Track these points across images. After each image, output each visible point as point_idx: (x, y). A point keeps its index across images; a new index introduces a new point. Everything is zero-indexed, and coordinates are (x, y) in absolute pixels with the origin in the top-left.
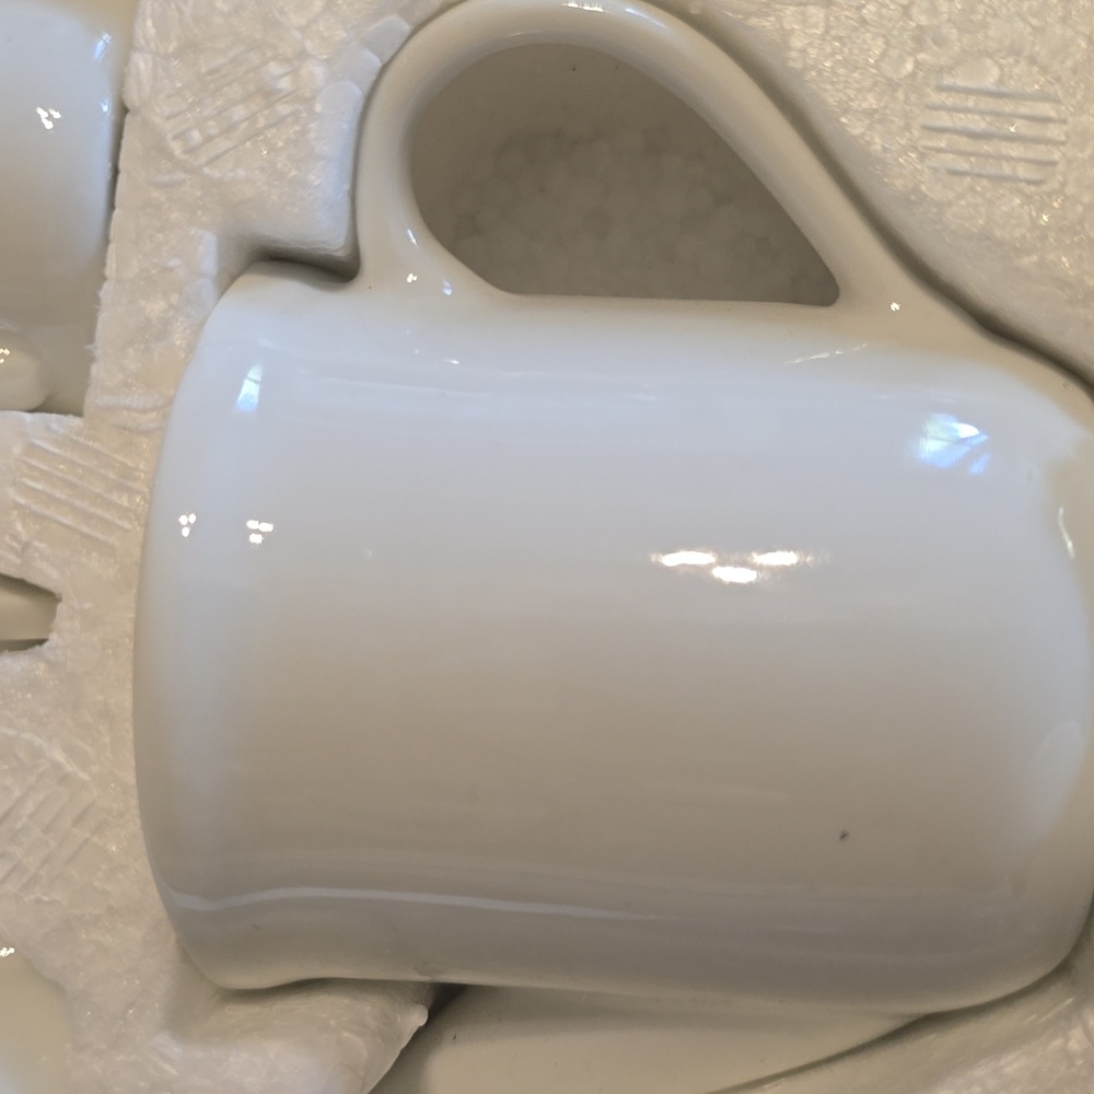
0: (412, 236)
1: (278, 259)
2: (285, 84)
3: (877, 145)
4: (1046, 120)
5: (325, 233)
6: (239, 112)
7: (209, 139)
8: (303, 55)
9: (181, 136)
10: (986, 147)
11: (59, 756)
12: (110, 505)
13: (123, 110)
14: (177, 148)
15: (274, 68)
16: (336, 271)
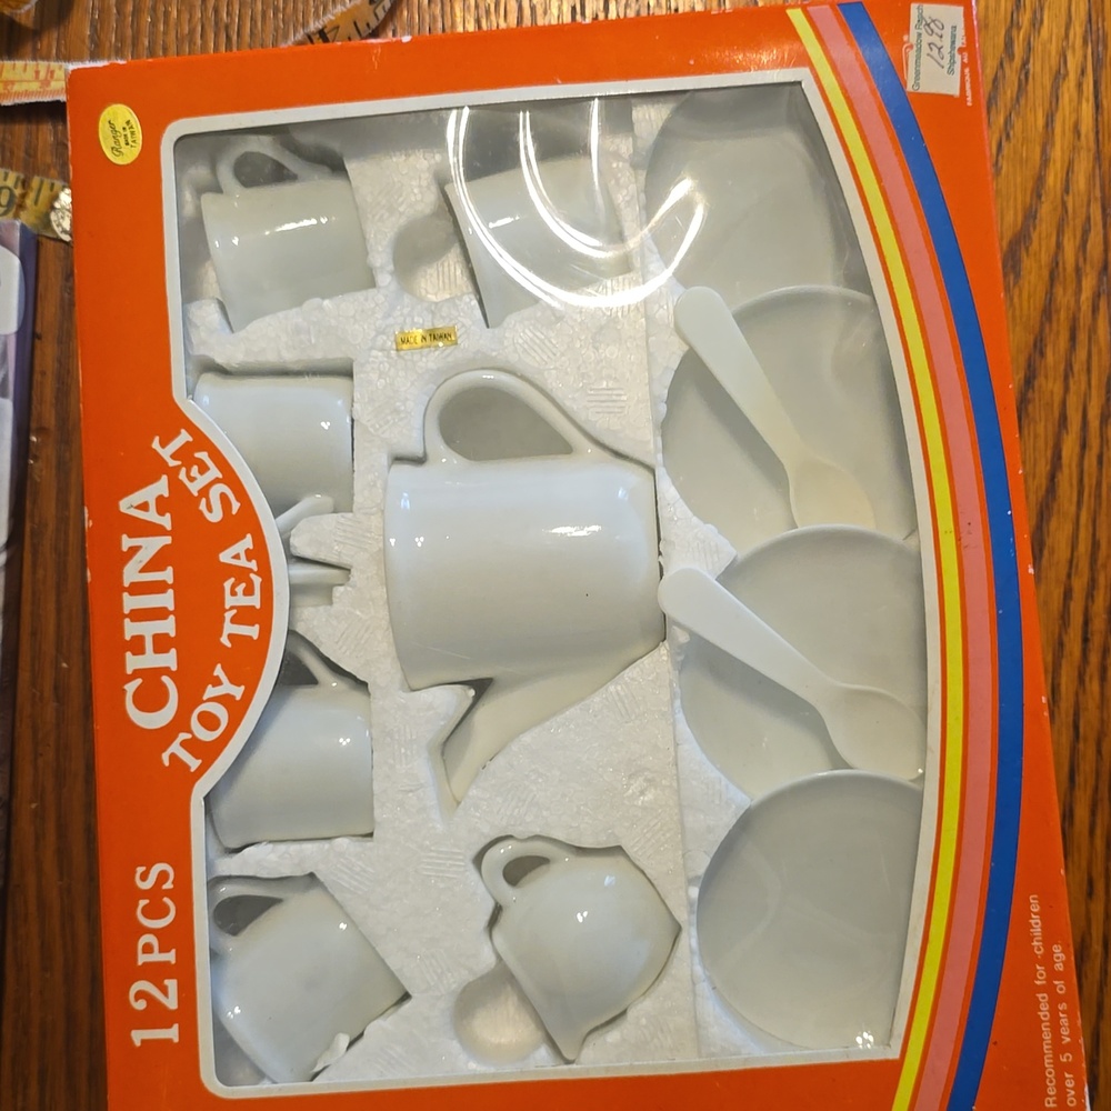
0: (442, 447)
1: (399, 459)
2: (403, 408)
3: (575, 408)
4: (620, 395)
5: (418, 451)
6: (389, 418)
7: (381, 426)
8: (407, 399)
9: (373, 426)
10: (604, 404)
11: (358, 613)
12: (364, 537)
13: (353, 420)
14: (372, 430)
15: (398, 404)
16: (419, 461)
